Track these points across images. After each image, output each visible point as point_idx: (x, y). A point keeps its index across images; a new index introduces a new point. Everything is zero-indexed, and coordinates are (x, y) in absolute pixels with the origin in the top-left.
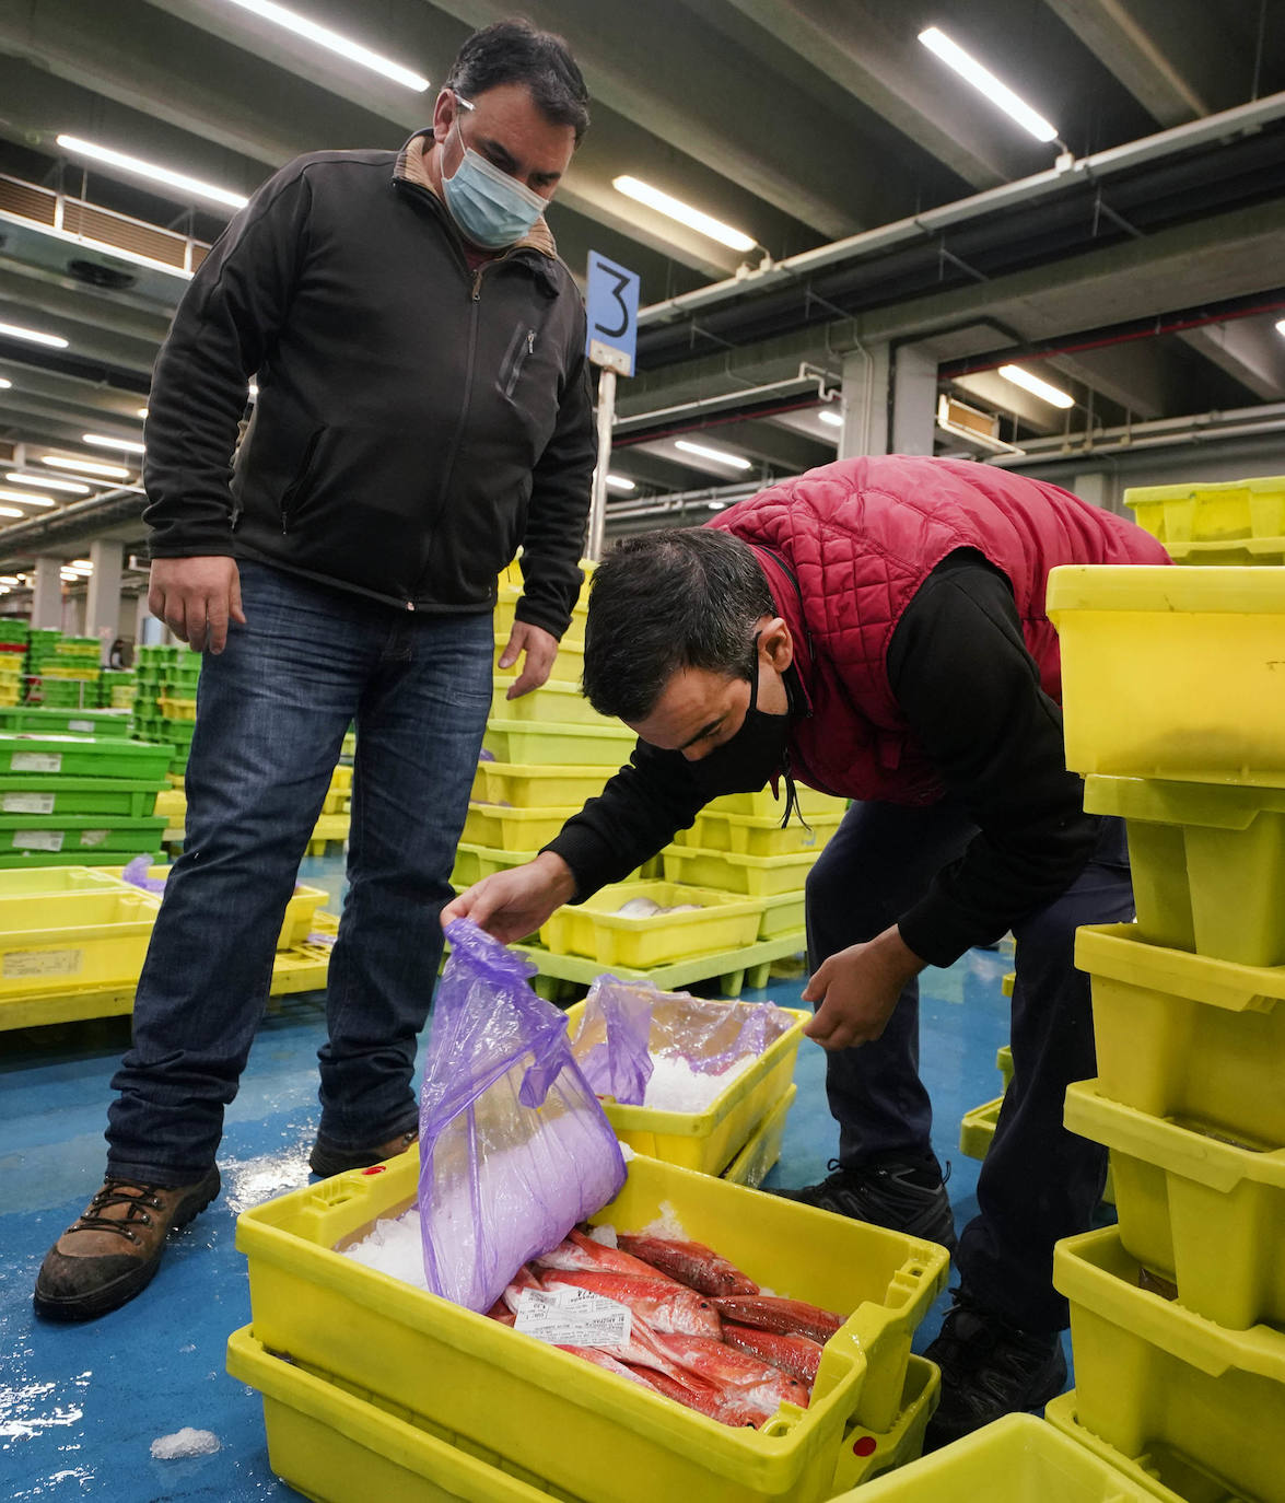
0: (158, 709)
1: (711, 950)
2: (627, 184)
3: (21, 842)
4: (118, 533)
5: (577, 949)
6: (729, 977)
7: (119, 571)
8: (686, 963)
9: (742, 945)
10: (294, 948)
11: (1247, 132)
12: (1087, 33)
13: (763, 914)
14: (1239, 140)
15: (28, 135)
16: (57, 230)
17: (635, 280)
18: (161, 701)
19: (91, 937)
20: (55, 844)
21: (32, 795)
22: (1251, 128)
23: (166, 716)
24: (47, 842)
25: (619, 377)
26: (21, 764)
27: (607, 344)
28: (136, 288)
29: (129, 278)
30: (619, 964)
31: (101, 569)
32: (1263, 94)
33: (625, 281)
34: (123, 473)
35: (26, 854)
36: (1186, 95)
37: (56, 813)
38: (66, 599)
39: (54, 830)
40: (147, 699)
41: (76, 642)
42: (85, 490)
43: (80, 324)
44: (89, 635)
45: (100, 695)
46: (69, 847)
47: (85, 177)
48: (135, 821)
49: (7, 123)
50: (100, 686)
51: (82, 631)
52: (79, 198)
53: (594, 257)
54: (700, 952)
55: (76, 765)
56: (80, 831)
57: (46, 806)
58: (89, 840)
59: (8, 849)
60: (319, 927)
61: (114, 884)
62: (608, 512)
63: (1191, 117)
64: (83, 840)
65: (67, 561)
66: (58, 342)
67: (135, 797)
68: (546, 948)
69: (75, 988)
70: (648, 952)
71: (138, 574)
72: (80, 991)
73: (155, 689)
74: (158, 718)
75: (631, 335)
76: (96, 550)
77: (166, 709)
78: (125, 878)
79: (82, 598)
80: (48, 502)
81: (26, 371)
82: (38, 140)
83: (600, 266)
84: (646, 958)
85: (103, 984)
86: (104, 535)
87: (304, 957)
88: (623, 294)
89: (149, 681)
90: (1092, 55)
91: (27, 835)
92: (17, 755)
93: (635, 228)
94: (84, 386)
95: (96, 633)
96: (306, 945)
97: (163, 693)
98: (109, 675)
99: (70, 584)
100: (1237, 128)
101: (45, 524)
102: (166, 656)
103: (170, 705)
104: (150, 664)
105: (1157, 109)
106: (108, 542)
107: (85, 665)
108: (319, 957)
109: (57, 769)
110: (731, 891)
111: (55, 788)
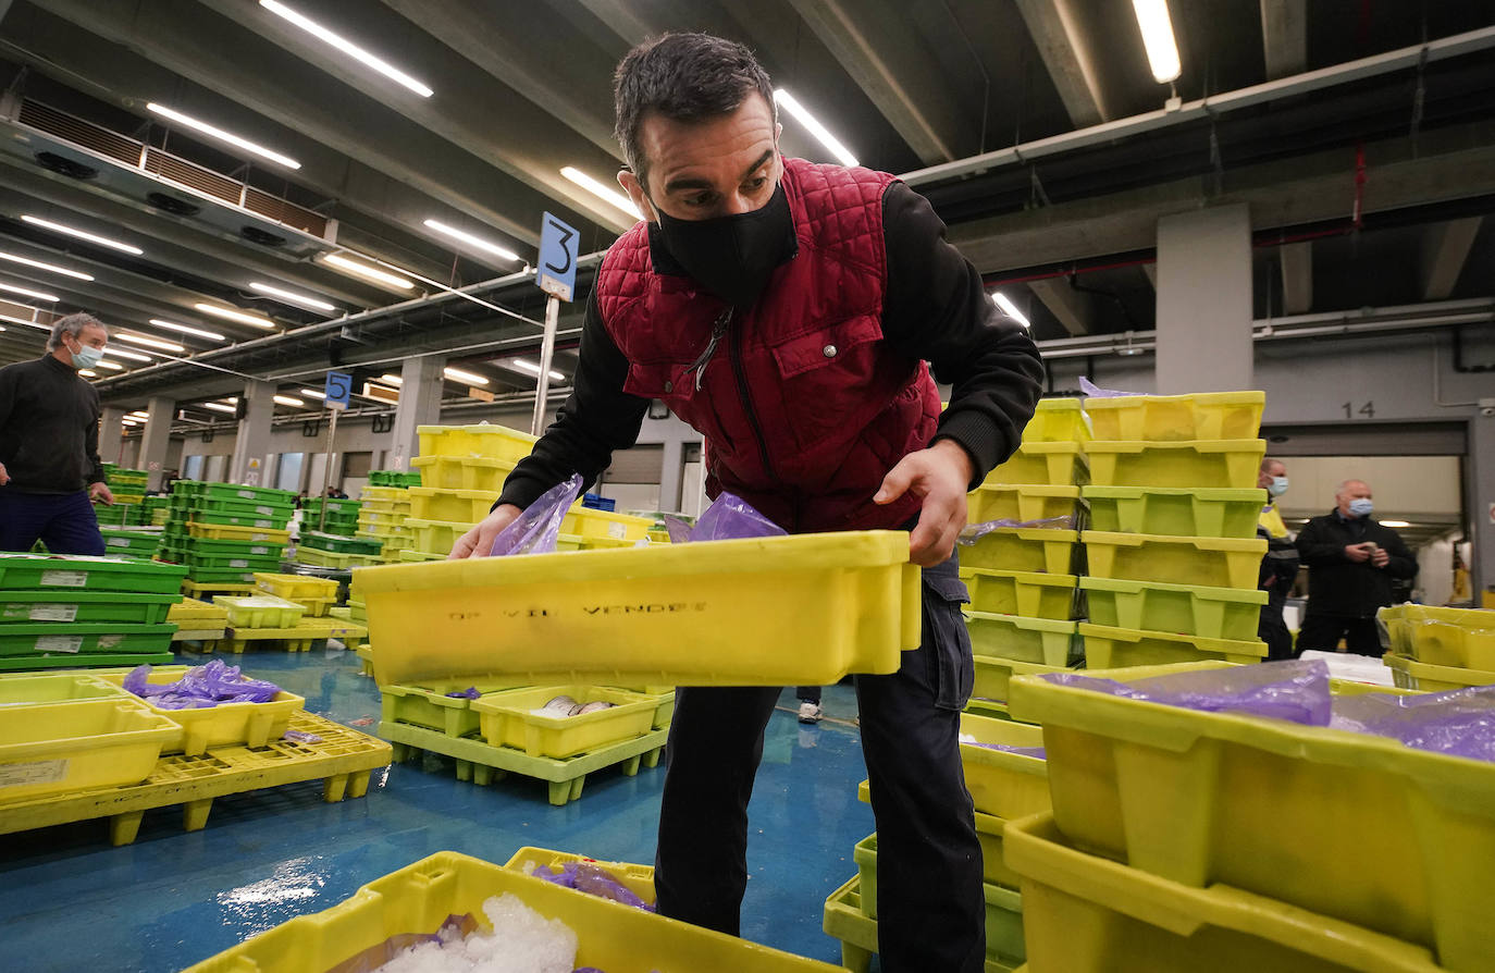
0: (186, 530)
1: (615, 740)
2: (571, 173)
3: (42, 646)
4: (171, 392)
5: (510, 740)
6: (629, 761)
7: (170, 421)
8: (597, 752)
9: (641, 735)
10: (271, 746)
11: (978, 173)
12: (880, 103)
13: (656, 709)
14: (972, 177)
15: (123, 100)
16: (140, 169)
17: (576, 234)
18: (188, 523)
19: (78, 750)
20: (74, 647)
21: (57, 606)
22: (980, 171)
23: (191, 536)
24: (67, 646)
25: (561, 302)
26: (49, 580)
27: (553, 277)
28: (200, 216)
29: (196, 208)
30: (543, 755)
31: (155, 419)
32: (988, 150)
33: (569, 235)
34: (179, 349)
35: (46, 656)
36: (941, 148)
37: (77, 621)
38: (125, 439)
39: (74, 636)
40: (178, 522)
41: (127, 473)
42: (148, 359)
43: (152, 238)
44: (141, 468)
45: (143, 515)
46: (85, 649)
47: (167, 133)
48: (149, 627)
49: (108, 90)
50: (143, 508)
51: (135, 465)
52: (161, 149)
53: (547, 216)
54: (608, 742)
55: (99, 581)
56: (98, 636)
57: (69, 615)
58: (104, 644)
59: (30, 651)
60: (295, 724)
61: (113, 692)
62: (549, 395)
63: (944, 161)
64: (100, 643)
65: (129, 411)
66: (136, 251)
67: (150, 607)
68: (485, 741)
69: (59, 794)
70: (566, 746)
71: (186, 423)
72: (62, 798)
73: (184, 514)
74: (185, 537)
75: (572, 272)
76: (152, 405)
77: (192, 530)
78: (126, 686)
79: (138, 439)
80: (117, 367)
81: (108, 270)
82: (132, 104)
83: (551, 222)
84: (565, 750)
85: (87, 789)
86: (160, 393)
87: (279, 754)
88: (566, 244)
89: (180, 508)
90: (881, 115)
91: (49, 639)
92: (47, 574)
93: (574, 202)
94: (153, 284)
95: (146, 467)
96: (282, 742)
97: (191, 518)
98: (151, 500)
99: (129, 428)
100: (969, 170)
101: (113, 382)
102: (196, 489)
103: (196, 527)
104: (183, 495)
105: (923, 153)
106: (162, 399)
107: (133, 492)
108: (290, 754)
109: (83, 584)
110: (632, 691)
111: (77, 600)
